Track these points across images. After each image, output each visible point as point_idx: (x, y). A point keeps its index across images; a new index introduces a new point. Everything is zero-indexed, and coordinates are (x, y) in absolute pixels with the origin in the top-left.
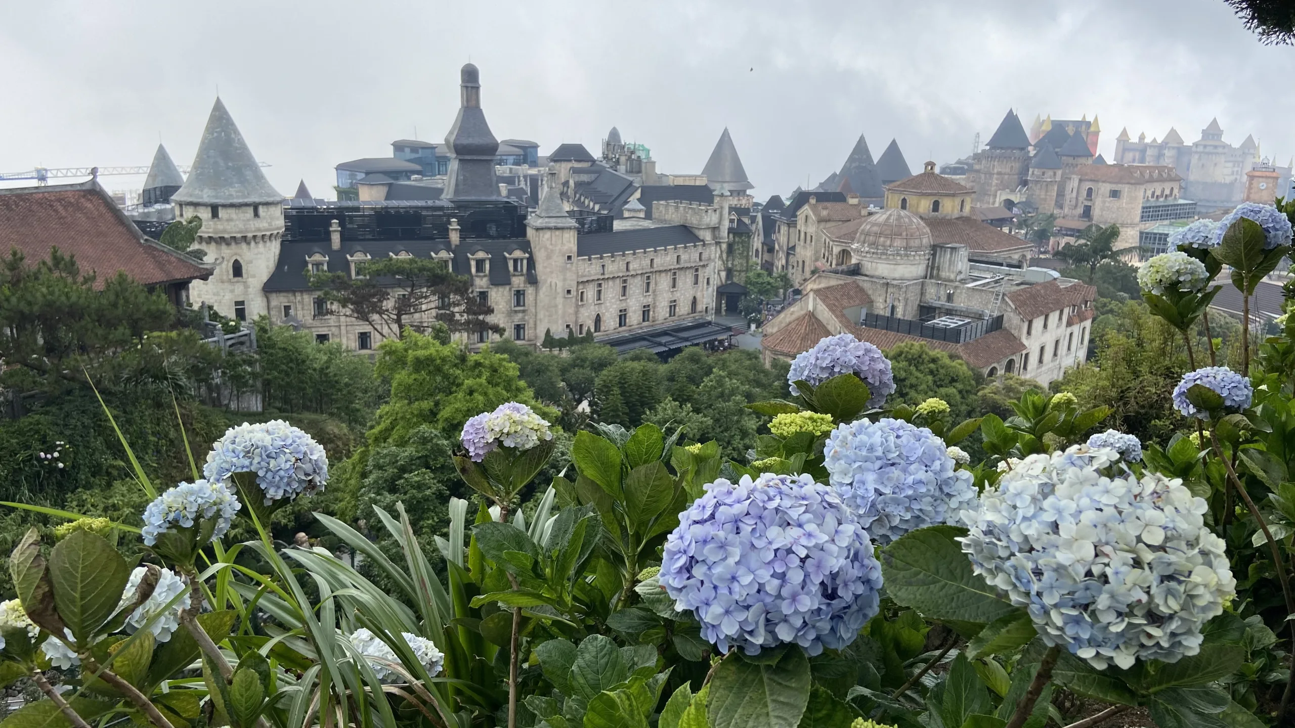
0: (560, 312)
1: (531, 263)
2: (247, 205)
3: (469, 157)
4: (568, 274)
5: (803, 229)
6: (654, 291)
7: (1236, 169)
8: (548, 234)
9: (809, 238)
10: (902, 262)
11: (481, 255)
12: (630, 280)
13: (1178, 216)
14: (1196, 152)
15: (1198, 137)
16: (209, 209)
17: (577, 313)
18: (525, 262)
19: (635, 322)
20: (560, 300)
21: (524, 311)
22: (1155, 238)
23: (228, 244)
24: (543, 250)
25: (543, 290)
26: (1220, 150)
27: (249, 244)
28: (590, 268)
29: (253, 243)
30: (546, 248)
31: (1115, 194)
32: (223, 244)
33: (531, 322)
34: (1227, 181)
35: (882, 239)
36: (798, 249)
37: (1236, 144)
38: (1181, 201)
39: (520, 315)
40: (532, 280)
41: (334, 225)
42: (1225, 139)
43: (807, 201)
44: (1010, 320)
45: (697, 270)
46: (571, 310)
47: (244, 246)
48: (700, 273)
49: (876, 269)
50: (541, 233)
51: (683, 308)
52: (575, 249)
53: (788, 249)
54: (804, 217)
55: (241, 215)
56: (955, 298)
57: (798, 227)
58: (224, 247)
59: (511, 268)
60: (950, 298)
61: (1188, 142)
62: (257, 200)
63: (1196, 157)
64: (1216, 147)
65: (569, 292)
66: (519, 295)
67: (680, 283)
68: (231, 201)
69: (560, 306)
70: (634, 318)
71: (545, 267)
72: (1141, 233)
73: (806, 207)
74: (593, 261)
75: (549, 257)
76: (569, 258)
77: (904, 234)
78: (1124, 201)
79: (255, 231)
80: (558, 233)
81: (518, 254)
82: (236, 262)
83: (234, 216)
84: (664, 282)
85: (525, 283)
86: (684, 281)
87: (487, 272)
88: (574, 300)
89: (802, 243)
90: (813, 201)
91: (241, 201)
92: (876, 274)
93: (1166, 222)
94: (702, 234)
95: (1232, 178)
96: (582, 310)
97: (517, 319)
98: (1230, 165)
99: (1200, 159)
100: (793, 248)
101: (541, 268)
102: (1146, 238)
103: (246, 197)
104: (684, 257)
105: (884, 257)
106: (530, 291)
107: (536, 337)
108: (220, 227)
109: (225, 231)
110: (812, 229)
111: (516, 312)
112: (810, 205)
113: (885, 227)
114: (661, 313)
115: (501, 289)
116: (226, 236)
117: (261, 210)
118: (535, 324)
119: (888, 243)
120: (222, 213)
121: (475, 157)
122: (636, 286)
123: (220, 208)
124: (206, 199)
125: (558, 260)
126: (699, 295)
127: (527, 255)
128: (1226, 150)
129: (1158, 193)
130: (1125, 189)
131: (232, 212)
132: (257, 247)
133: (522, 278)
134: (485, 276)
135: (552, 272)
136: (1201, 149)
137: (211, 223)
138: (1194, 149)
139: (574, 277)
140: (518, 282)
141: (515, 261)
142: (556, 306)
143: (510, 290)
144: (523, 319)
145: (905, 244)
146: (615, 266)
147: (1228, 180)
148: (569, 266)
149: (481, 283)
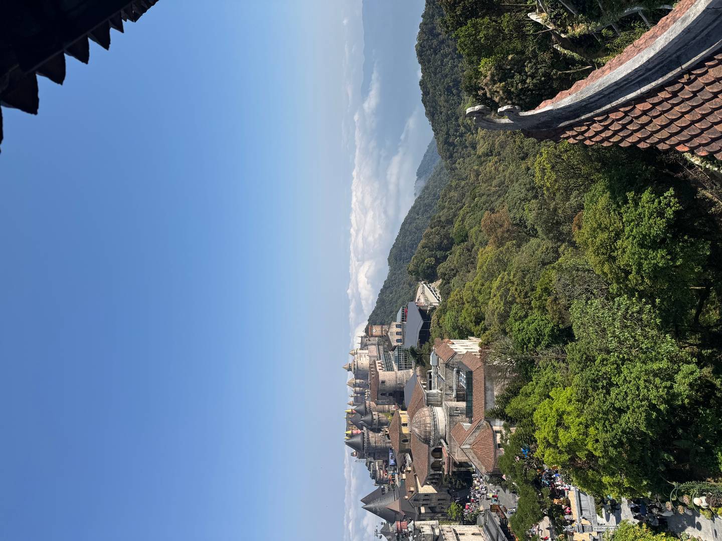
7: (363, 356)
35: (427, 428)
53: (433, 513)
61: (353, 376)
113: (421, 428)
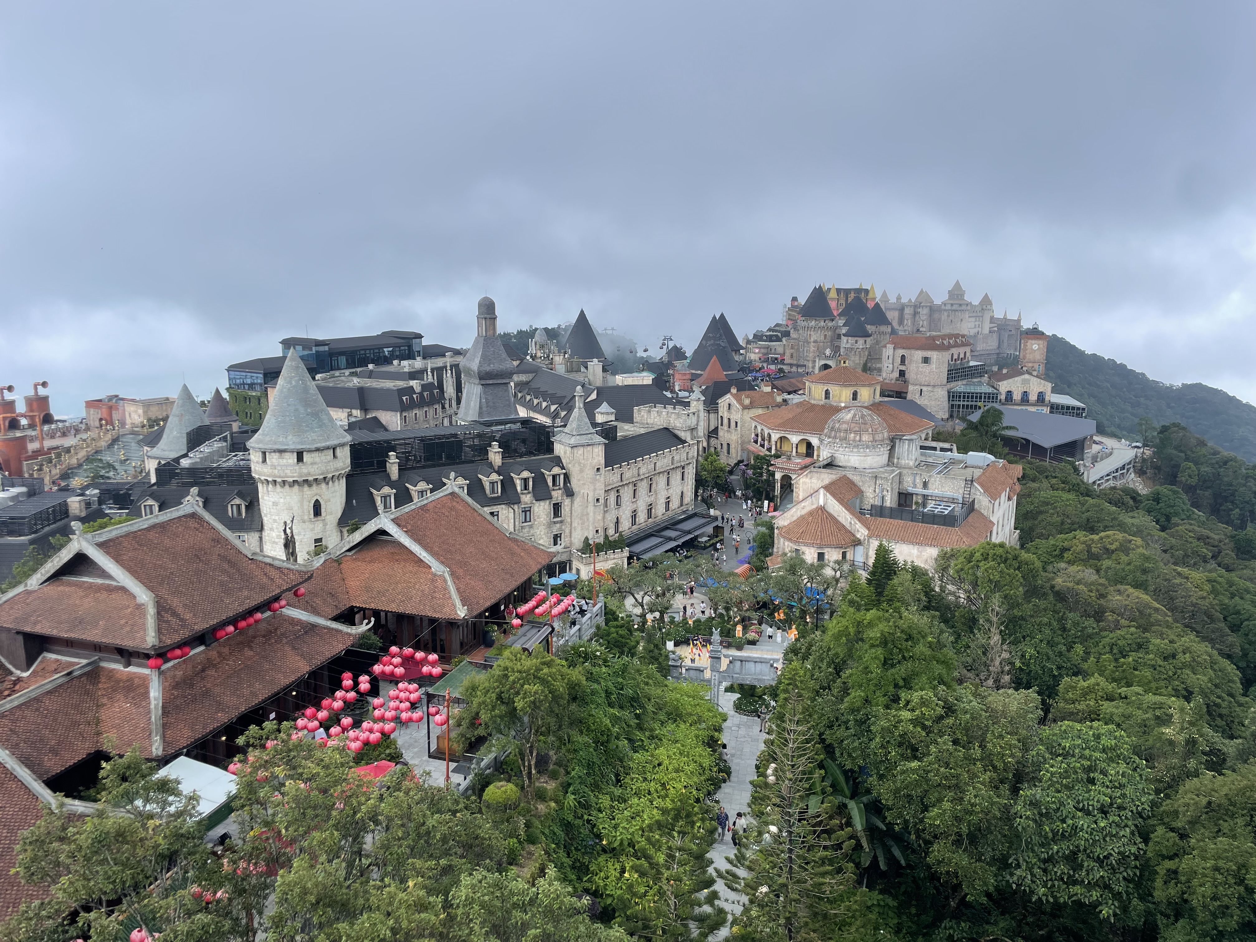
0: (591, 519)
1: (567, 477)
2: (328, 448)
3: (491, 382)
4: (598, 484)
5: (726, 416)
6: (655, 491)
7: (977, 323)
8: (581, 450)
9: (733, 424)
10: (871, 454)
11: (526, 474)
12: (639, 484)
13: (973, 376)
14: (945, 310)
15: (946, 297)
16: (295, 454)
17: (604, 518)
18: (562, 477)
19: (642, 521)
20: (591, 509)
21: (561, 522)
22: (960, 397)
23: (310, 485)
24: (577, 465)
25: (578, 500)
26: (964, 307)
27: (327, 484)
28: (613, 477)
29: (331, 483)
30: (580, 463)
31: (926, 360)
32: (306, 486)
33: (567, 531)
34: (972, 334)
35: (852, 435)
36: (721, 433)
37: (976, 302)
38: (972, 363)
39: (558, 525)
40: (570, 493)
41: (392, 457)
42: (966, 298)
43: (728, 391)
44: (980, 502)
45: (683, 468)
46: (600, 517)
47: (323, 486)
48: (686, 470)
49: (849, 461)
50: (575, 450)
51: (675, 504)
52: (603, 462)
54: (727, 405)
55: (323, 458)
56: (930, 485)
57: (720, 414)
58: (306, 488)
59: (550, 483)
60: (925, 485)
61: (937, 301)
62: (336, 442)
63: (946, 314)
64: (960, 305)
65: (598, 500)
66: (557, 508)
67: (672, 481)
68: (316, 446)
69: (591, 514)
70: (642, 517)
71: (579, 480)
72: (949, 392)
73: (728, 396)
74: (615, 470)
75: (581, 471)
76: (598, 469)
77: (870, 430)
78: (933, 366)
79: (334, 471)
80: (589, 448)
81: (556, 470)
82: (317, 501)
83: (317, 460)
84: (661, 481)
85: (562, 496)
86: (676, 477)
87: (531, 489)
88: (602, 507)
89: (725, 427)
90: (734, 390)
91: (323, 444)
92: (849, 464)
93: (964, 382)
94: (682, 435)
95: (976, 330)
96: (607, 515)
97: (555, 530)
98: (973, 319)
99: (948, 316)
100: (716, 430)
101: (575, 483)
102: (953, 396)
103: (326, 441)
104: (677, 458)
105: (855, 450)
106: (567, 502)
107: (571, 543)
108: (305, 471)
109: (309, 474)
110: (736, 416)
111: (555, 523)
112: (732, 394)
113: (853, 425)
114: (660, 510)
115: (542, 503)
116: (311, 478)
117: (338, 451)
118: (571, 533)
119: (858, 438)
120: (306, 457)
121: (495, 381)
122: (643, 487)
123: (305, 453)
124: (292, 447)
125: (589, 473)
126: (685, 491)
127: (564, 471)
128: (969, 308)
129: (955, 357)
130: (934, 355)
131: (316, 454)
132: (334, 486)
133: (560, 492)
134: (529, 493)
135: (584, 484)
136: (948, 307)
137: (297, 468)
138: (943, 307)
139: (603, 487)
140: (557, 495)
141: (554, 477)
142: (588, 514)
143: (550, 503)
144: (560, 529)
145: (871, 439)
146: (629, 471)
147: (972, 332)
148: (598, 477)
149: (527, 498)
